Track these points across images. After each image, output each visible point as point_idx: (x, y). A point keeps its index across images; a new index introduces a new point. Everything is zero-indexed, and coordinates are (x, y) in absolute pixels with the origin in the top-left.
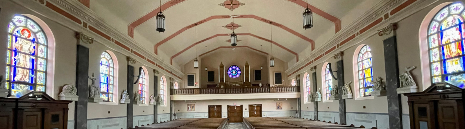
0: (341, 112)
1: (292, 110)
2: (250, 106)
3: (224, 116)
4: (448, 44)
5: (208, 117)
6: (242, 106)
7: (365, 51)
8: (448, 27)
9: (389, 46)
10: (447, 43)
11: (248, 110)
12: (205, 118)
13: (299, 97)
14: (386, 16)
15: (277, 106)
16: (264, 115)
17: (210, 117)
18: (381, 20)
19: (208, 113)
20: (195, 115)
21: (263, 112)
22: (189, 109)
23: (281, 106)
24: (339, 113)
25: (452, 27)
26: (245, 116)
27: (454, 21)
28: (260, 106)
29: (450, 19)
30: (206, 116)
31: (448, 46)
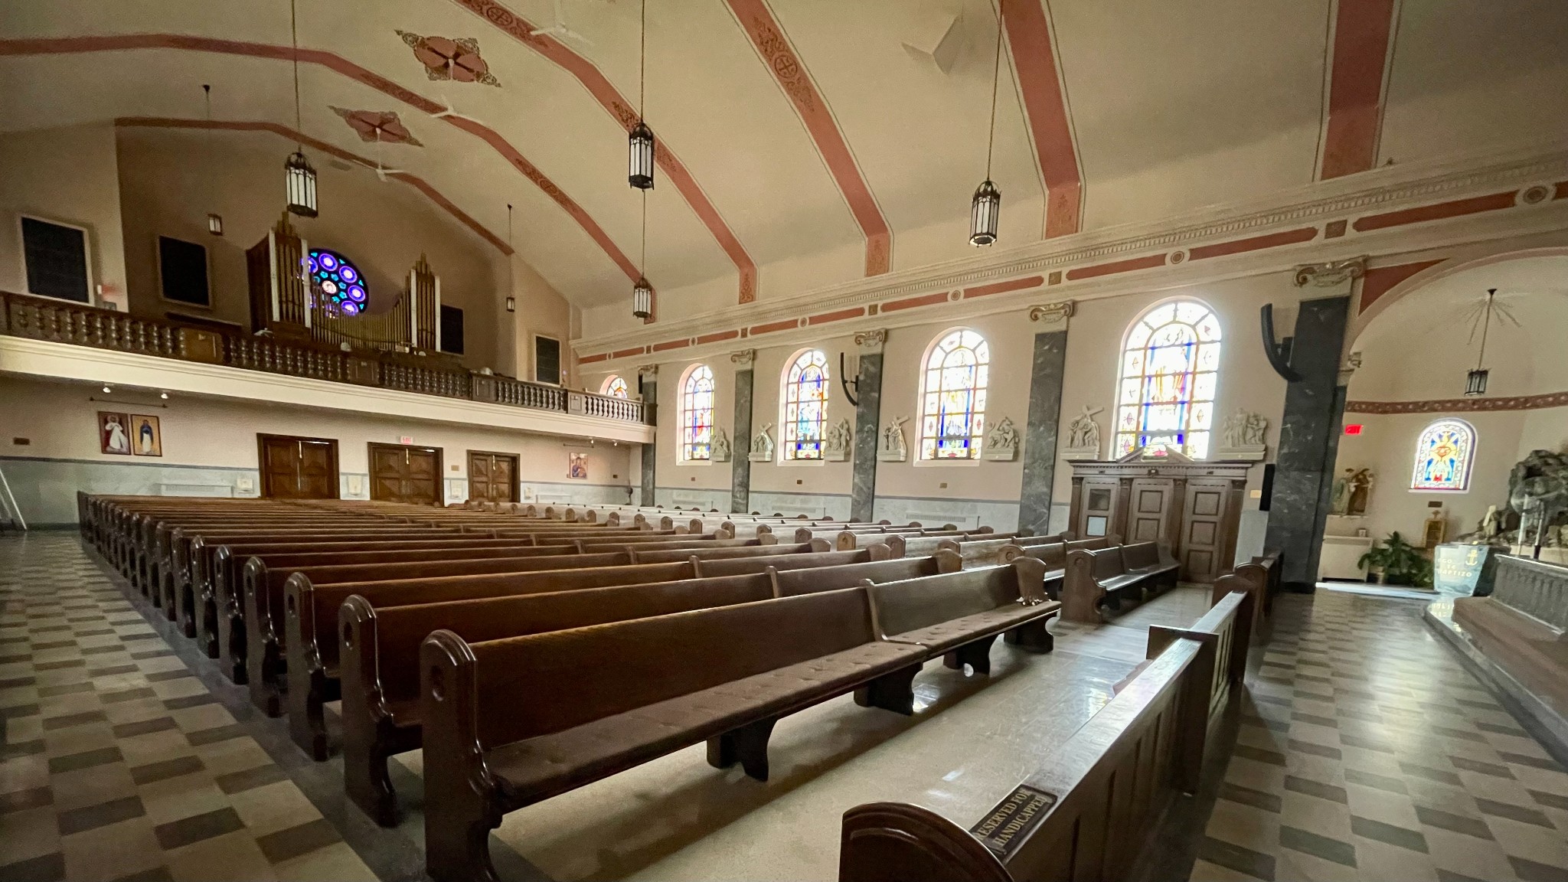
0: (858, 494)
1: (615, 482)
2: (473, 455)
3: (353, 491)
4: (1161, 376)
5: (258, 494)
6: (438, 453)
7: (956, 345)
8: (1167, 343)
9: (1050, 349)
10: (1159, 373)
11: (463, 473)
12: (236, 496)
13: (652, 442)
14: (1056, 278)
15: (572, 465)
16: (527, 495)
17: (267, 490)
18: (1038, 281)
19: (257, 475)
20: (166, 481)
21: (522, 485)
22: (114, 443)
23: (585, 468)
24: (849, 500)
25: (1173, 345)
26: (451, 497)
27: (1180, 335)
28: (514, 460)
29: (1174, 329)
30: (250, 486)
31: (1159, 378)
